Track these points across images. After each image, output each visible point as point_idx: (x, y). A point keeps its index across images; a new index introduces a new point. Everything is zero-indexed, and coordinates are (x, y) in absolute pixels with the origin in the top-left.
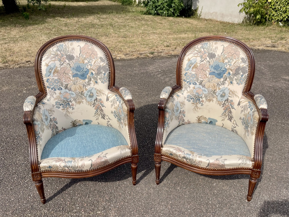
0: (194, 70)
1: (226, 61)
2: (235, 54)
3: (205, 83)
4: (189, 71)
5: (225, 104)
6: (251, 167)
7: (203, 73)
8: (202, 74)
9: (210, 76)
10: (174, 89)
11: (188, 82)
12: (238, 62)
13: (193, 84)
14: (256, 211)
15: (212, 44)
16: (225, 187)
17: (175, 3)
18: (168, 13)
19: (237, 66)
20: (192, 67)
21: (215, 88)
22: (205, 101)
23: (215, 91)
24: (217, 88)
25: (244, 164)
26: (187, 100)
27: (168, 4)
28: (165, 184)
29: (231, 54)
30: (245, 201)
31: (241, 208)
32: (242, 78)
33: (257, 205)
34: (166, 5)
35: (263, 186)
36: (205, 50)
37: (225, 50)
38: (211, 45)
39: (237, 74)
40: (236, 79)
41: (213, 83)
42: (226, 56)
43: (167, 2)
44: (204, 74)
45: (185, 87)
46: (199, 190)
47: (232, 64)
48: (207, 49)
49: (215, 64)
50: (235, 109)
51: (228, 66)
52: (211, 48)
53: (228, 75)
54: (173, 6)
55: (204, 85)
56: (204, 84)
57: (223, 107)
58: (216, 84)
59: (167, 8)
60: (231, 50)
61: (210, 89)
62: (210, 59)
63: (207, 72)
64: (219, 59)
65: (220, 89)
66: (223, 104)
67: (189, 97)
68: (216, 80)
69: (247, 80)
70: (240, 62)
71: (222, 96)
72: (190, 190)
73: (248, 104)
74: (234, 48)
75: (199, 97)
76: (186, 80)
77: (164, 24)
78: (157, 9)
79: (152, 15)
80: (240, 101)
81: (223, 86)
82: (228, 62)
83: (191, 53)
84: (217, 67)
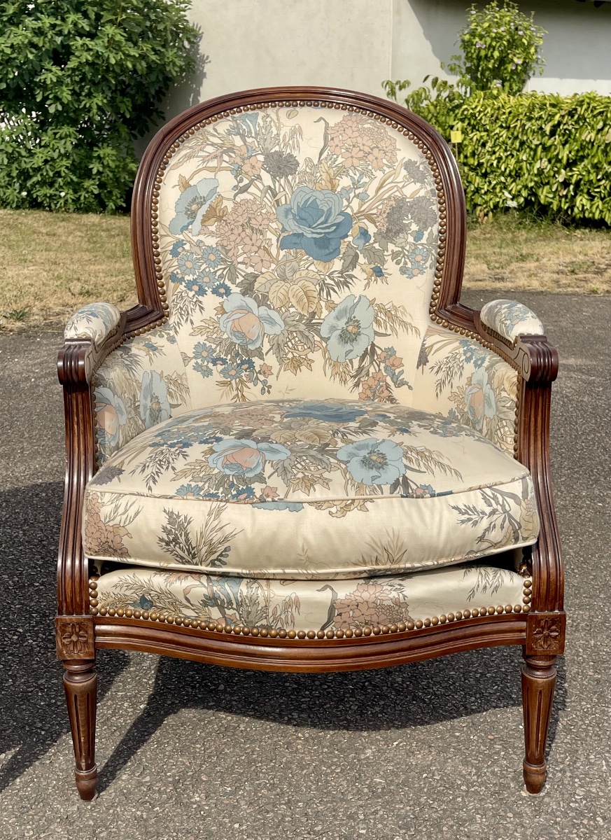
0: (213, 228)
1: (345, 182)
2: (376, 150)
3: (268, 285)
4: (190, 235)
5: (364, 373)
6: (523, 604)
7: (254, 241)
8: (247, 248)
9: (282, 253)
10: (130, 321)
11: (189, 285)
12: (392, 182)
13: (215, 292)
14: (574, 825)
15: (274, 116)
16: (419, 756)
17: (104, 158)
18: (79, 199)
19: (389, 197)
20: (199, 217)
21: (314, 306)
22: (275, 371)
23: (313, 317)
24: (323, 304)
25: (489, 591)
26: (197, 368)
27: (73, 165)
28: (124, 794)
29: (360, 150)
30: (520, 795)
31: (506, 829)
32: (420, 247)
33: (576, 802)
34: (67, 168)
35: (580, 723)
36: (249, 140)
37: (333, 136)
38: (272, 120)
39: (397, 233)
40: (395, 255)
41: (300, 284)
42: (340, 160)
43: (66, 156)
44: (259, 248)
45: (181, 309)
46: (298, 787)
47: (371, 192)
48: (256, 138)
49: (301, 200)
50: (410, 387)
51: (355, 204)
52: (275, 132)
53: (361, 242)
54: (95, 171)
55: (265, 297)
56: (262, 289)
57: (357, 385)
58: (312, 287)
59: (71, 179)
60: (356, 134)
61: (292, 310)
62: (274, 178)
63: (269, 235)
64: (313, 178)
65: (333, 309)
66: (354, 373)
67: (205, 354)
68: (313, 267)
69: (441, 256)
70: (400, 179)
71: (348, 337)
72: (256, 794)
73: (461, 350)
74: (366, 126)
75: (247, 352)
76: (179, 276)
77: (64, 238)
78: (29, 184)
79: (9, 207)
80: (423, 345)
81: (345, 292)
82: (353, 184)
83: (189, 157)
84: (307, 212)
